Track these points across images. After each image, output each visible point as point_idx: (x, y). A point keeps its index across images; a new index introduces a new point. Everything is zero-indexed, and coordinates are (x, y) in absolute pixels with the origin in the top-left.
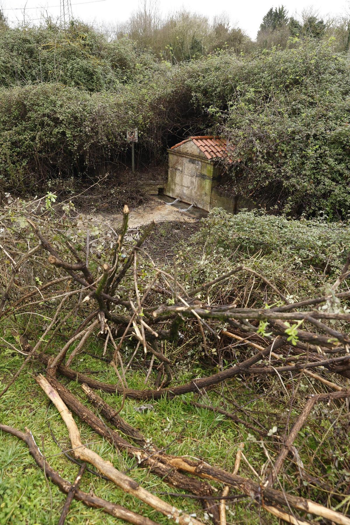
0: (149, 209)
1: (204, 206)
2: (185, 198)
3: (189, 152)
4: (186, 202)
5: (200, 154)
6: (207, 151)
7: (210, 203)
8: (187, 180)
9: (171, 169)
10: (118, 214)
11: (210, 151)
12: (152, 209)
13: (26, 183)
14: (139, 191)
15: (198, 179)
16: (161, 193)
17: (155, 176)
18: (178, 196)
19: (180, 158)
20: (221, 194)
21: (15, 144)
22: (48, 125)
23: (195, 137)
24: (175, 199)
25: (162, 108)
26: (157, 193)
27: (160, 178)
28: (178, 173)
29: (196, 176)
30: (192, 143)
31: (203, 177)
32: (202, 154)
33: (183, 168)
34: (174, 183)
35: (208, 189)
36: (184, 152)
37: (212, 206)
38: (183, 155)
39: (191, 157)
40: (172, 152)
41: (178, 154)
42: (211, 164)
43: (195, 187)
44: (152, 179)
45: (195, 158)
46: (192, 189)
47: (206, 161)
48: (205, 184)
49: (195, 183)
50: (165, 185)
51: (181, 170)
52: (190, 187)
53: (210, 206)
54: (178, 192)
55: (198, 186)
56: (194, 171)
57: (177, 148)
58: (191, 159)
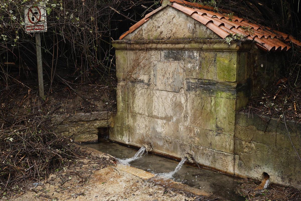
0: (74, 179)
1: (215, 160)
2: (160, 143)
3: (166, 34)
4: (164, 152)
5: (194, 32)
6: (212, 22)
7: (235, 152)
8: (163, 102)
9: (121, 83)
12: (84, 181)
15: (192, 94)
17: (89, 103)
18: (142, 142)
19: (143, 55)
23: (177, 0)
24: (137, 149)
26: (96, 137)
27: (99, 105)
28: (140, 90)
29: (189, 89)
30: (171, 12)
31: (206, 87)
32: (200, 31)
33: (152, 76)
34: (131, 112)
35: (225, 115)
36: (151, 38)
37: (240, 159)
38: (150, 45)
39: (169, 46)
40: (123, 45)
41: (137, 46)
42: (230, 50)
43: (186, 117)
44: (82, 109)
45: (181, 46)
46: (178, 121)
47: (216, 46)
48: (216, 104)
49: (186, 106)
50: (111, 119)
51: (146, 81)
52: (171, 117)
53: (234, 159)
54: (142, 132)
55: (195, 113)
56: (181, 77)
57: (133, 34)
58: (172, 49)
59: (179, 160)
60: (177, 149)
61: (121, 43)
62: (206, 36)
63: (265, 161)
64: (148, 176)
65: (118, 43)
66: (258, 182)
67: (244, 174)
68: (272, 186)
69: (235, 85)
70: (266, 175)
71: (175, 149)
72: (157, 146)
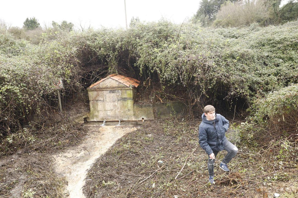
1: (128, 118)
3: (109, 86)
4: (111, 120)
5: (119, 85)
7: (134, 115)
8: (109, 106)
9: (92, 102)
12: (99, 132)
15: (119, 102)
16: (86, 121)
17: (78, 111)
18: (103, 119)
19: (100, 92)
20: (141, 107)
24: (102, 121)
26: (83, 122)
27: (83, 110)
28: (100, 103)
29: (118, 100)
30: (110, 79)
31: (124, 100)
32: (121, 85)
33: (104, 98)
34: (97, 110)
35: (130, 106)
36: (104, 87)
37: (136, 116)
38: (104, 89)
39: (111, 89)
40: (92, 90)
41: (98, 90)
42: (130, 90)
43: (118, 108)
44: (78, 113)
45: (115, 89)
46: (115, 110)
47: (126, 89)
48: (127, 103)
49: (118, 105)
50: (88, 115)
51: (102, 100)
52: (113, 109)
53: (134, 117)
54: (102, 116)
55: (121, 107)
56: (115, 97)
57: (96, 86)
58: (112, 90)
60: (116, 118)
61: (92, 89)
62: (123, 86)
63: (142, 115)
64: (114, 126)
65: (90, 89)
66: (141, 121)
67: (137, 120)
68: (145, 121)
69: (132, 98)
70: (143, 119)
71: (115, 118)
72: (108, 119)
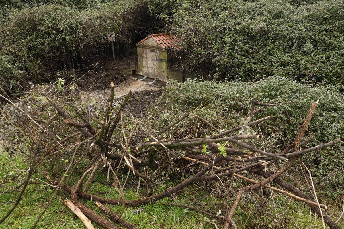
0: (127, 84)
1: (163, 79)
2: (150, 75)
3: (150, 45)
4: (151, 77)
6: (161, 43)
7: (167, 77)
8: (150, 63)
9: (139, 57)
10: (107, 89)
11: (163, 43)
12: (130, 85)
13: (42, 74)
14: (120, 74)
15: (157, 62)
16: (135, 73)
17: (129, 63)
18: (145, 75)
19: (145, 49)
20: (173, 71)
21: (30, 48)
22: (53, 34)
23: (153, 35)
24: (144, 76)
25: (130, 17)
26: (132, 73)
27: (132, 63)
28: (144, 60)
29: (157, 60)
30: (151, 39)
31: (161, 60)
32: (158, 46)
34: (142, 66)
35: (165, 68)
36: (147, 45)
38: (146, 47)
39: (151, 48)
40: (139, 46)
41: (143, 47)
42: (165, 52)
43: (156, 68)
44: (127, 65)
45: (154, 49)
47: (162, 50)
48: (163, 65)
49: (156, 65)
50: (136, 68)
51: (146, 57)
52: (153, 68)
53: (167, 79)
54: (145, 72)
55: (158, 67)
56: (155, 57)
57: (142, 43)
59: (155, 79)
62: (160, 47)
69: (167, 60)
71: (154, 77)
72: (149, 76)
